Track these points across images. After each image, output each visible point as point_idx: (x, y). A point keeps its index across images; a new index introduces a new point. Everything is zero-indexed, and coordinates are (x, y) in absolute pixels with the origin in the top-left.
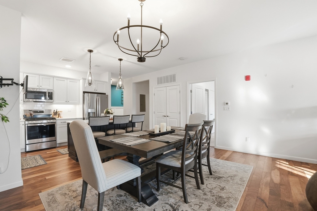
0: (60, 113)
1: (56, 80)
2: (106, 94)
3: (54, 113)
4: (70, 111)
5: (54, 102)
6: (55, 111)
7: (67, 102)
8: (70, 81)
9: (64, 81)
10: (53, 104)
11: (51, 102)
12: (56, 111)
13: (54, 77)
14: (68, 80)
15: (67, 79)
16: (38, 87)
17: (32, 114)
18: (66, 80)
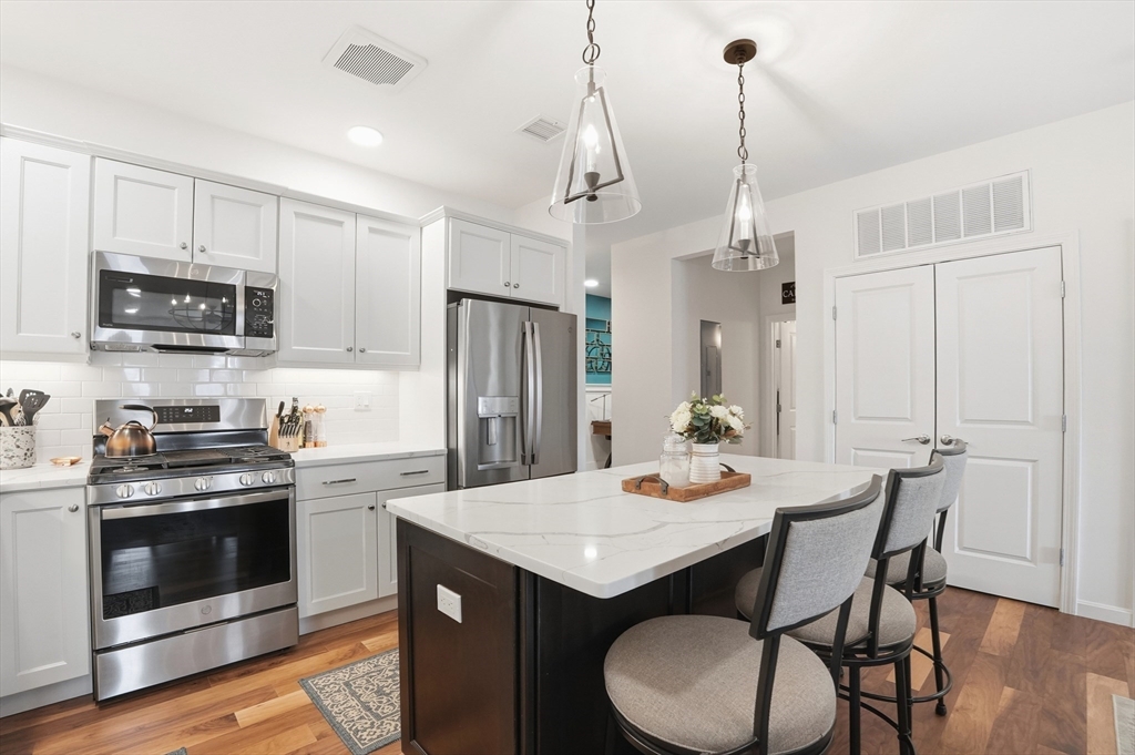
0: (312, 417)
1: (297, 215)
2: (562, 310)
3: (282, 421)
4: (367, 409)
5: (281, 355)
6: (287, 411)
7: (355, 356)
8: (372, 230)
9: (340, 224)
10: (273, 365)
11: (265, 354)
12: (295, 410)
13: (280, 195)
14: (364, 224)
15: (357, 212)
16: (185, 257)
17: (144, 431)
18: (349, 222)
